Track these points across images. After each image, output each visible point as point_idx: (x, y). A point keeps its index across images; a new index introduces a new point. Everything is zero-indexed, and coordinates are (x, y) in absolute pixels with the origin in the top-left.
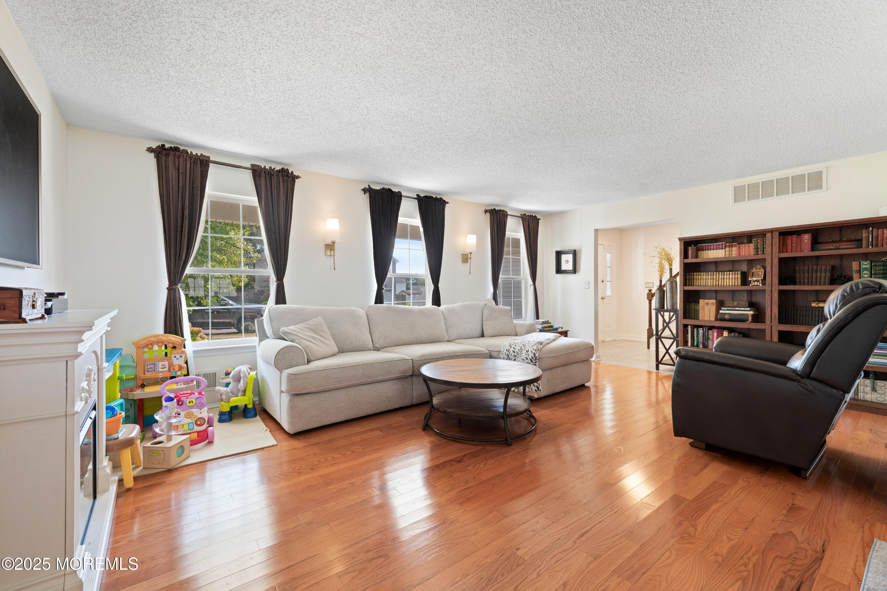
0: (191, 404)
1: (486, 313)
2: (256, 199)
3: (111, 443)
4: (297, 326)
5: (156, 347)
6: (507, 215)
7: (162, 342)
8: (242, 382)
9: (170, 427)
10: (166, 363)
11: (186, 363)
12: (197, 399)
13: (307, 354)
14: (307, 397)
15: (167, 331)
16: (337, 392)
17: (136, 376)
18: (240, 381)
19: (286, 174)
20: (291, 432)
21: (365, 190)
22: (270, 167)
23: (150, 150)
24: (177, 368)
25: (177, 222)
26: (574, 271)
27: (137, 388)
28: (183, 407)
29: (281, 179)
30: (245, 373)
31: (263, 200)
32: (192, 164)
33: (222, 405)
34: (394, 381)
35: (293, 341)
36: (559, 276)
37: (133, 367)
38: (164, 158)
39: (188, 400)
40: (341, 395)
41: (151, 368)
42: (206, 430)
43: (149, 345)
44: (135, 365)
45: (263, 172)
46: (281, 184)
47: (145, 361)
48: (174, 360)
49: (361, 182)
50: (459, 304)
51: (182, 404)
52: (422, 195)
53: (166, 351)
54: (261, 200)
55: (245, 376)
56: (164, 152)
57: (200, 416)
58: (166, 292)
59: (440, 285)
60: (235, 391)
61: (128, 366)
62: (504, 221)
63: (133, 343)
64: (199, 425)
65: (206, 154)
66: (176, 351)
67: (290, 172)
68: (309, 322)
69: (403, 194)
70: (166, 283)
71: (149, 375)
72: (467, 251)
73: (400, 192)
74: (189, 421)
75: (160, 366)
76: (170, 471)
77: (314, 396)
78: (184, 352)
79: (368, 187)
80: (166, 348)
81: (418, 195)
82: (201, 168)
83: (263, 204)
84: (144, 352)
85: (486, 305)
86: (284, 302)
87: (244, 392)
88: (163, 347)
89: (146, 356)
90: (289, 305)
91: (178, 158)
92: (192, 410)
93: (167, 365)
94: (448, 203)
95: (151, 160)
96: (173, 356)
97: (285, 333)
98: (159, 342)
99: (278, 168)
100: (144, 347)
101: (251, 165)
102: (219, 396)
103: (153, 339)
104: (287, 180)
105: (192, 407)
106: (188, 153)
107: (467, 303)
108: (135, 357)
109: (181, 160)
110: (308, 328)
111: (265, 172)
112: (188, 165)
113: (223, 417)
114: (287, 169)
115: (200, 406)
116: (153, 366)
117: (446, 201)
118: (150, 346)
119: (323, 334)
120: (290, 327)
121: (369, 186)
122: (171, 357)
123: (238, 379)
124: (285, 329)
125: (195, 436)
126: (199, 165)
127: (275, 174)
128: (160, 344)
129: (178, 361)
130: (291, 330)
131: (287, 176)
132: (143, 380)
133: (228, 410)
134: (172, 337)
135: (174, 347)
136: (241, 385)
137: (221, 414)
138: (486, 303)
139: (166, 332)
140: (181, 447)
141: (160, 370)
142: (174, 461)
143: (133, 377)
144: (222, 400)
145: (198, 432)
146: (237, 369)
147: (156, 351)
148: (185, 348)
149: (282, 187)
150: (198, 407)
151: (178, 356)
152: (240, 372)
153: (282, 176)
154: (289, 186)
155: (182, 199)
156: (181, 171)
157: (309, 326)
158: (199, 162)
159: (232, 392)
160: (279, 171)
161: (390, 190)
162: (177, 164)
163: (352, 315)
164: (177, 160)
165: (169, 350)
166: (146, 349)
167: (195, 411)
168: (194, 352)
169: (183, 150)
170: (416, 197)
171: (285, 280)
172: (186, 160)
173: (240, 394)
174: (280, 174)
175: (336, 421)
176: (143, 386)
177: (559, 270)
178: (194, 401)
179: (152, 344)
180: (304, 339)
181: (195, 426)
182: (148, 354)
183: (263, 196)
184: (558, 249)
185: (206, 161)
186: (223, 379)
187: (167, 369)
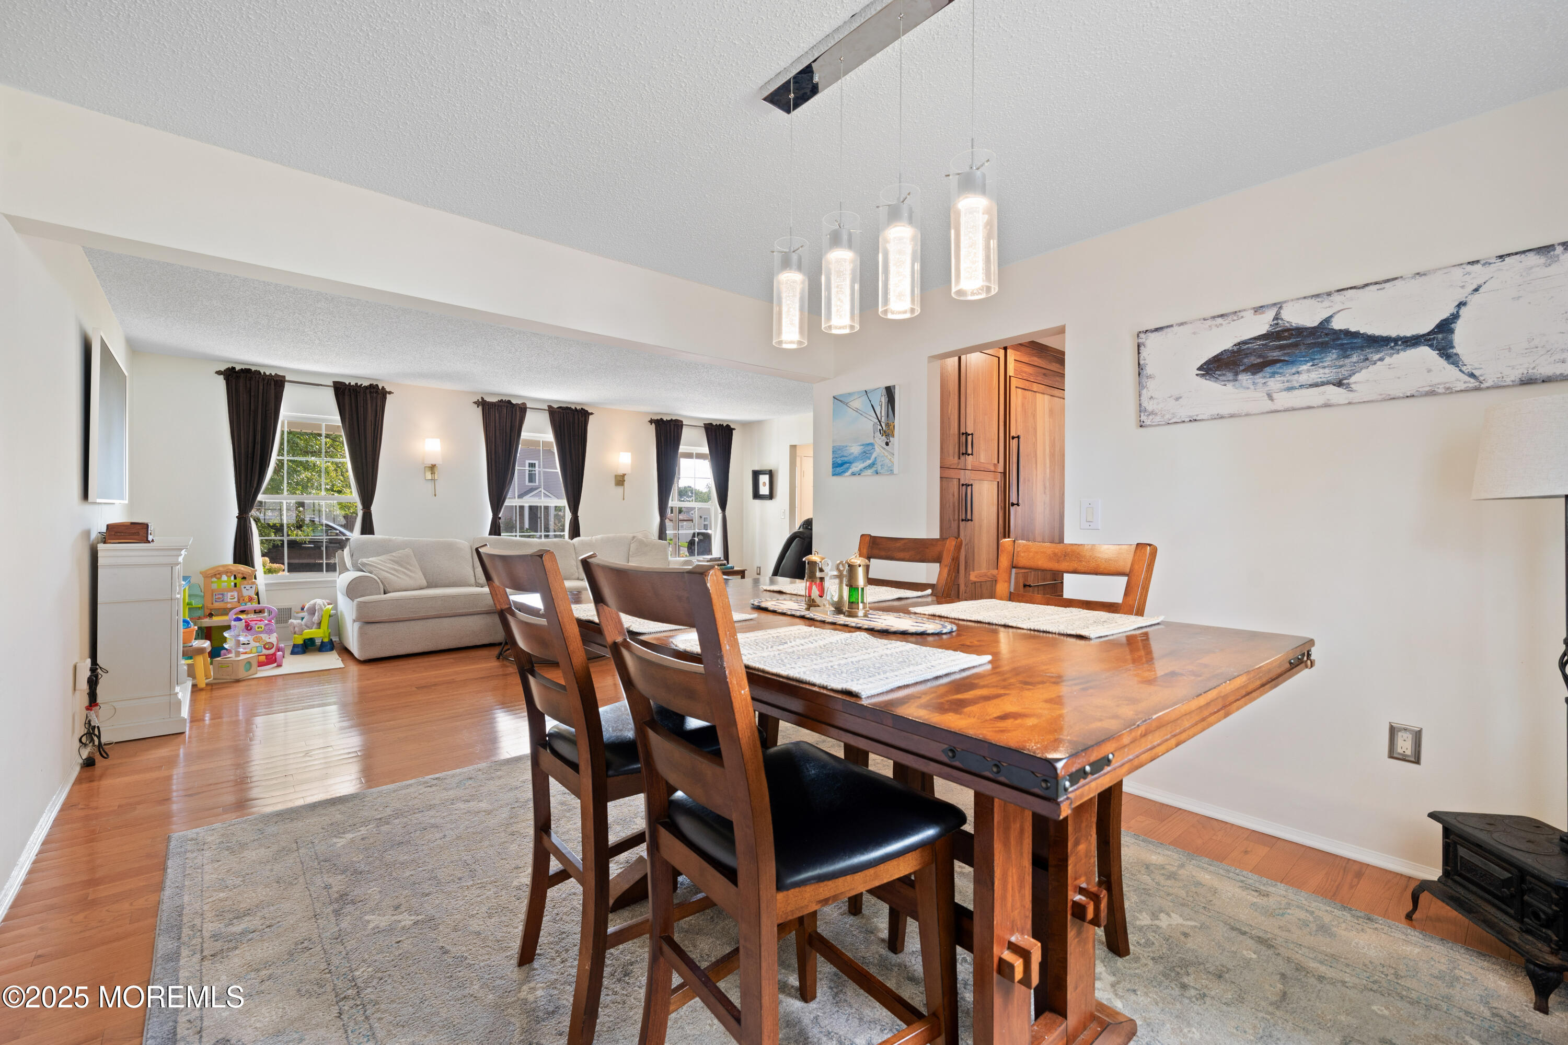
0: (260, 629)
1: (633, 546)
2: (338, 418)
3: (185, 649)
4: (379, 558)
5: (224, 578)
6: (682, 426)
7: (231, 572)
8: (316, 614)
9: (238, 644)
10: (235, 594)
11: (257, 594)
12: (266, 625)
13: (384, 586)
14: (378, 625)
15: (237, 560)
16: (413, 622)
17: (203, 605)
18: (314, 614)
19: (375, 390)
20: (361, 659)
21: (477, 403)
22: (356, 384)
23: (219, 373)
24: (247, 599)
25: (248, 447)
26: (771, 496)
27: (205, 617)
28: (252, 631)
29: (369, 396)
30: (320, 606)
31: (347, 420)
32: (265, 385)
33: (295, 638)
34: (482, 616)
35: (371, 573)
36: (757, 501)
37: (201, 596)
38: (234, 381)
39: (257, 626)
40: (418, 626)
41: (219, 598)
42: (274, 654)
43: (217, 574)
44: (202, 594)
45: (347, 390)
46: (369, 402)
47: (213, 591)
48: (244, 591)
49: (474, 393)
50: (599, 537)
51: (251, 629)
52: (555, 406)
53: (235, 581)
54: (345, 418)
55: (321, 609)
56: (235, 375)
57: (269, 641)
58: (235, 521)
59: (579, 514)
60: (309, 624)
61: (196, 596)
62: (678, 433)
63: (201, 573)
64: (268, 649)
65: (280, 373)
66: (245, 582)
67: (380, 388)
68: (394, 554)
69: (528, 406)
70: (235, 511)
71: (217, 605)
72: (621, 472)
73: (524, 404)
74: (258, 644)
75: (229, 597)
76: (238, 681)
77: (387, 625)
78: (254, 583)
79: (480, 400)
80: (235, 578)
81: (550, 407)
82: (275, 389)
83: (347, 423)
84: (212, 582)
85: (634, 537)
86: (371, 532)
87: (319, 625)
88: (232, 578)
89: (214, 586)
90: (378, 535)
91: (250, 380)
92: (261, 635)
93: (236, 596)
94: (592, 414)
95: (221, 382)
96: (243, 587)
97: (364, 564)
98: (228, 572)
99: (366, 383)
100: (212, 577)
101: (334, 382)
102: (292, 629)
103: (221, 569)
104: (377, 397)
105: (261, 632)
106: (260, 373)
107: (610, 535)
108: (202, 587)
109: (253, 383)
110: (392, 561)
111: (349, 389)
112: (261, 387)
113: (296, 650)
114: (377, 385)
115: (270, 632)
116: (221, 596)
117: (590, 411)
118: (218, 576)
119: (408, 566)
120: (370, 559)
121: (482, 398)
122: (240, 588)
123: (312, 611)
124: (365, 560)
125: (263, 658)
126: (273, 386)
127: (362, 391)
128: (229, 574)
129: (248, 592)
130: (371, 561)
131: (377, 392)
132: (211, 610)
133: (301, 642)
134: (242, 568)
135: (244, 578)
136: (316, 618)
137: (295, 646)
138: (635, 535)
139: (235, 562)
140: (249, 663)
141: (229, 600)
142: (242, 674)
143: (200, 606)
144: (295, 633)
145: (267, 656)
146: (312, 602)
147: (225, 581)
148: (255, 578)
149: (369, 405)
150: (267, 633)
151: (248, 587)
152: (315, 604)
153: (370, 392)
154: (379, 403)
155: (254, 423)
156: (252, 394)
157: (393, 558)
158: (273, 383)
159: (306, 626)
160: (366, 387)
161: (509, 402)
162: (248, 386)
163: (449, 548)
164: (248, 382)
165: (238, 581)
166: (214, 579)
167: (265, 637)
168: (266, 585)
169: (255, 371)
170: (547, 408)
171: (373, 508)
172: (258, 382)
173: (315, 626)
174: (368, 391)
175: (411, 652)
176: (211, 615)
177: (757, 495)
178: (263, 627)
179: (220, 574)
180: (383, 570)
181: (264, 650)
182: (216, 585)
183: (347, 416)
184: (757, 468)
185: (281, 381)
186: (297, 613)
187: (236, 600)
